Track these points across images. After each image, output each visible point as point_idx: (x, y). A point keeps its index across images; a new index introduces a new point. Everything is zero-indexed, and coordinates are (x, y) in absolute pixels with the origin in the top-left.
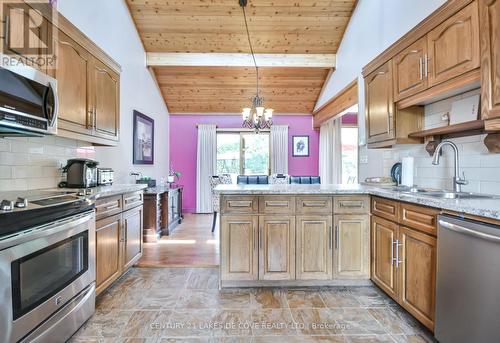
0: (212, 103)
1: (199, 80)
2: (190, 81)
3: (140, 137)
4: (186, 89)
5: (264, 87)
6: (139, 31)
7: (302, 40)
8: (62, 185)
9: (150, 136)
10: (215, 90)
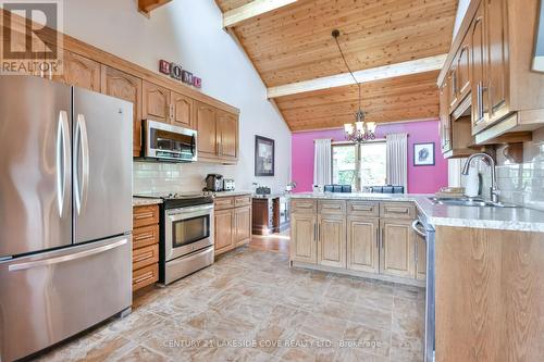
0: (328, 119)
1: (312, 102)
2: (304, 104)
3: (261, 155)
4: (301, 110)
5: (374, 98)
6: (260, 74)
7: (404, 49)
8: (205, 189)
9: (271, 153)
10: (326, 108)
